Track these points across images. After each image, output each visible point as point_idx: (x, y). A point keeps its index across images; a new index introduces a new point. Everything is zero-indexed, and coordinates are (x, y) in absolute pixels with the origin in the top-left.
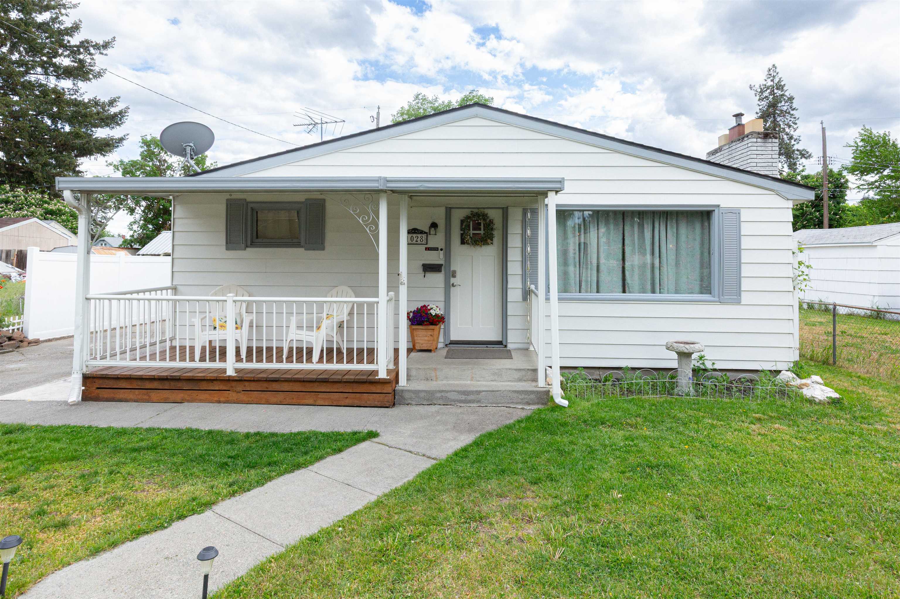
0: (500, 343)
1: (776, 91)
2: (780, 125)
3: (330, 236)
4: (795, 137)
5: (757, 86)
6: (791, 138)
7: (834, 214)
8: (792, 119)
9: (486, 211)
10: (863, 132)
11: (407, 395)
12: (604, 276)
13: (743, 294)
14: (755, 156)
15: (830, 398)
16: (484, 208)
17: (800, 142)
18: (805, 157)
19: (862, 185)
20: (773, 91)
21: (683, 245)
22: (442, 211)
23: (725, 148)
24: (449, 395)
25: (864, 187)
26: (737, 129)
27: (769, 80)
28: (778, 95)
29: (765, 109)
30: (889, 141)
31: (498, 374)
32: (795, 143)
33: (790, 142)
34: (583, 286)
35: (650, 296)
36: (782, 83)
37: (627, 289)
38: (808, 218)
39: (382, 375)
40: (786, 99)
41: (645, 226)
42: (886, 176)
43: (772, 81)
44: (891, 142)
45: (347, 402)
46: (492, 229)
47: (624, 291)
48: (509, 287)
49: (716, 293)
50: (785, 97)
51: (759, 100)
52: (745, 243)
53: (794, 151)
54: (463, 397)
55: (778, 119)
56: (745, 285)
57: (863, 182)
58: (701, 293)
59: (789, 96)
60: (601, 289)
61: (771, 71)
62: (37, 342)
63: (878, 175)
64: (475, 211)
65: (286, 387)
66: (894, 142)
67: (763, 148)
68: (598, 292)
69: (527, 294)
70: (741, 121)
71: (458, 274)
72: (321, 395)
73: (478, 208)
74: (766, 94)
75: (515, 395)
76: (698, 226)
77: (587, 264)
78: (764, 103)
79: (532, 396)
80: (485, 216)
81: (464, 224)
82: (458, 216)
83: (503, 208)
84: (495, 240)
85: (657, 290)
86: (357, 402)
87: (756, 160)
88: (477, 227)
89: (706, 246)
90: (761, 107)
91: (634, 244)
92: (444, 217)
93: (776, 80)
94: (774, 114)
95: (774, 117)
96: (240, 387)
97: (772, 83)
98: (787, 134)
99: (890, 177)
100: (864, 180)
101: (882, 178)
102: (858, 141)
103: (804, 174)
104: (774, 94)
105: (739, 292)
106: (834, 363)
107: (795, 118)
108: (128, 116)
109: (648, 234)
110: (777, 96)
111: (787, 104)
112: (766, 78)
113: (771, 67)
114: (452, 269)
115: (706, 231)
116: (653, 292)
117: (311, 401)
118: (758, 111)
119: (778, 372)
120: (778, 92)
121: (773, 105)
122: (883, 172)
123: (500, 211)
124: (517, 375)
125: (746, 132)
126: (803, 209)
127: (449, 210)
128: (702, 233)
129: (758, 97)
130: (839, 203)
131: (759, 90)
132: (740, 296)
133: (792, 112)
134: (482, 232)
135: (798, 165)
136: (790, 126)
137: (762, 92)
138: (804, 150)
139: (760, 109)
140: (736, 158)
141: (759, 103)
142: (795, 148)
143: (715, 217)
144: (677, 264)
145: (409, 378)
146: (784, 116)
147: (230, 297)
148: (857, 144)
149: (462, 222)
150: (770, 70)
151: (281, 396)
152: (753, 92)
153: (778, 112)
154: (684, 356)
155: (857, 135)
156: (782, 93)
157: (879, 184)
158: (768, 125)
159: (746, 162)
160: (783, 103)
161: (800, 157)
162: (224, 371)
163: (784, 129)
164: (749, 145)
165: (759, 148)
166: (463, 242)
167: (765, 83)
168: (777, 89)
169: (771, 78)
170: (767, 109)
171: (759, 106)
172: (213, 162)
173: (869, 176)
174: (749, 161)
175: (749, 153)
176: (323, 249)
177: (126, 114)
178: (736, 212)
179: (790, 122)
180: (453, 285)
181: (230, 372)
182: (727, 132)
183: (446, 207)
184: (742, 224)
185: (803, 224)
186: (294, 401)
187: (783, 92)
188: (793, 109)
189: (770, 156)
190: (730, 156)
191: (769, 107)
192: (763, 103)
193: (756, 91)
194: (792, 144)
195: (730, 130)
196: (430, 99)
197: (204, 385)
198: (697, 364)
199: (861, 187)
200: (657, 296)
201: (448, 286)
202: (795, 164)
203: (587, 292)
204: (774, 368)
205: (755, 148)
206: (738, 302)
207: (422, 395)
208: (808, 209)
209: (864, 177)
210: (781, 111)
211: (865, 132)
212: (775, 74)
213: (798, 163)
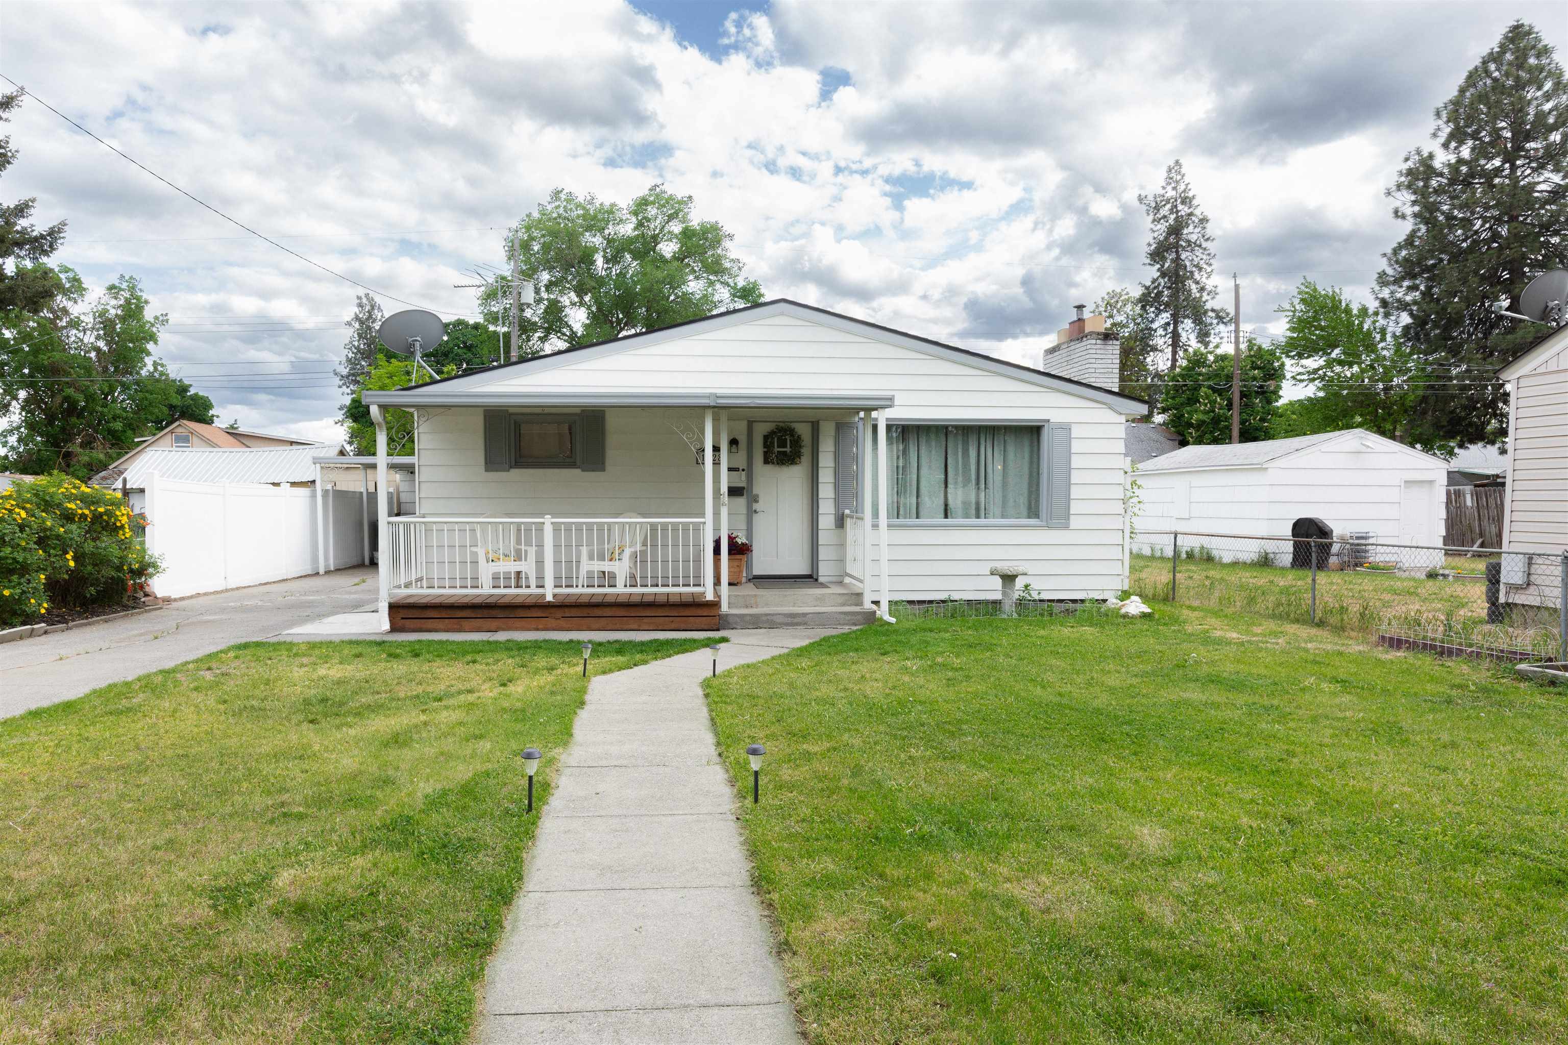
0: (810, 576)
1: (1180, 207)
2: (1186, 267)
3: (611, 454)
4: (1209, 288)
5: (1151, 198)
6: (1202, 289)
7: (1260, 420)
8: (1204, 257)
9: (794, 425)
10: (1303, 288)
11: (731, 620)
12: (925, 499)
13: (1072, 517)
14: (1093, 361)
15: (1143, 612)
16: (791, 422)
17: (1217, 297)
18: (1223, 323)
19: (1299, 374)
20: (1176, 206)
21: (1011, 464)
22: (743, 425)
23: (1063, 347)
24: (775, 618)
25: (1302, 377)
26: (1077, 324)
27: (1169, 188)
28: (1183, 213)
29: (1162, 238)
30: (1340, 303)
31: (821, 600)
32: (1209, 298)
33: (1201, 297)
34: (901, 512)
35: (974, 521)
36: (1190, 194)
37: (949, 514)
38: (1221, 426)
39: (710, 597)
40: (1197, 221)
41: (970, 443)
42: (1334, 360)
43: (1174, 188)
44: (1344, 304)
45: (673, 626)
46: (800, 447)
47: (946, 517)
48: (820, 512)
49: (1044, 516)
50: (1193, 218)
51: (1154, 220)
52: (1076, 462)
53: (1206, 312)
54: (790, 620)
55: (1183, 257)
56: (1075, 508)
57: (1301, 370)
58: (1029, 517)
59: (1201, 217)
60: (921, 513)
61: (1173, 171)
62: (167, 600)
63: (1324, 358)
64: (781, 424)
65: (608, 612)
66: (1347, 305)
67: (1102, 352)
68: (917, 518)
69: (840, 522)
70: (1082, 314)
71: (761, 500)
72: (646, 620)
73: (784, 422)
74: (1165, 211)
75: (843, 616)
76: (1026, 443)
77: (905, 486)
78: (1162, 227)
79: (859, 617)
80: (791, 431)
81: (767, 439)
82: (761, 430)
83: (812, 422)
84: (803, 459)
85: (982, 514)
86: (683, 626)
87: (1095, 366)
88: (782, 444)
89: (1035, 466)
90: (1156, 235)
91: (957, 462)
92: (745, 432)
93: (1182, 187)
94: (1177, 246)
95: (1177, 252)
96: (559, 613)
97: (1173, 193)
98: (1197, 283)
99: (1341, 363)
100: (1302, 366)
101: (1329, 364)
102: (1296, 301)
103: (1219, 351)
104: (1177, 212)
105: (1067, 516)
106: (1174, 599)
107: (1209, 254)
108: (63, 238)
109: (973, 453)
110: (1182, 216)
111: (1197, 230)
112: (1164, 184)
113: (1172, 165)
114: (754, 492)
115: (1035, 448)
116: (978, 517)
117: (636, 627)
118: (1152, 241)
119: (1105, 601)
120: (1184, 210)
121: (1176, 230)
122: (1330, 353)
123: (809, 426)
124: (840, 600)
125: (1086, 331)
126: (1213, 411)
127: (750, 424)
128: (1031, 452)
129: (1151, 217)
130: (1269, 402)
131: (1153, 205)
132: (1069, 519)
133: (1204, 245)
134: (788, 449)
135: (1212, 336)
136: (1200, 269)
137: (1157, 208)
138: (1222, 310)
139: (1154, 238)
140: (1075, 361)
141: (1152, 226)
142: (1208, 306)
143: (1045, 434)
144: (1005, 484)
145: (730, 605)
146: (1192, 250)
147: (548, 520)
148: (1294, 307)
149: (766, 438)
150: (1170, 171)
151: (603, 622)
152: (1144, 208)
153: (1184, 244)
154: (1008, 579)
155: (1295, 292)
156: (1189, 211)
157: (1325, 373)
158: (1167, 265)
159: (1083, 367)
160: (1191, 227)
161: (1215, 321)
162: (544, 596)
163: (1192, 273)
164: (1089, 347)
165: (1098, 352)
166: (766, 461)
167: (1162, 192)
168: (1183, 203)
169: (1173, 185)
170: (1166, 238)
171: (1154, 231)
172: (158, 314)
173: (1311, 359)
174: (1087, 366)
175: (1088, 356)
176: (603, 469)
177: (62, 235)
178: (1066, 428)
179: (1202, 262)
180: (755, 512)
181: (549, 598)
182: (1068, 326)
183: (749, 421)
184: (1073, 441)
185: (1214, 437)
186: (618, 626)
187: (1191, 210)
188: (1208, 239)
189: (1110, 361)
190: (1069, 358)
191: (1169, 234)
192: (1159, 226)
193: (1148, 205)
194: (1204, 299)
195: (1070, 324)
196: (581, 199)
197: (522, 613)
198: (1022, 594)
199: (1299, 377)
200: (982, 521)
201: (751, 513)
202: (1207, 334)
203: (905, 518)
204: (1101, 598)
205: (1094, 351)
206: (1066, 527)
207: (748, 618)
208: (1221, 411)
209: (1304, 362)
210: (1189, 242)
211: (1306, 287)
212: (1179, 177)
213: (1212, 332)
